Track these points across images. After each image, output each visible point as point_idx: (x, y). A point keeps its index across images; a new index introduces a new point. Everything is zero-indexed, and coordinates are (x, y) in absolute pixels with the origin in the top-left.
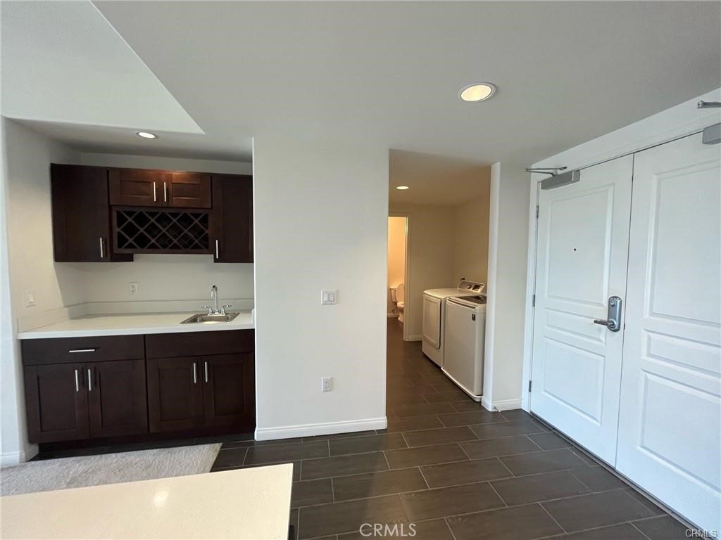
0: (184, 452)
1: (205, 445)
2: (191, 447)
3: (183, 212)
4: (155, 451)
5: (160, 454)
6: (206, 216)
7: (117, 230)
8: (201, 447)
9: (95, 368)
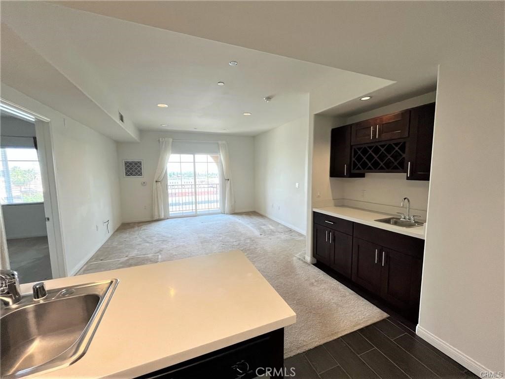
0: (364, 303)
1: (378, 309)
2: (370, 303)
3: (388, 143)
4: (352, 292)
5: (352, 295)
6: (405, 143)
7: (353, 159)
8: (375, 307)
9: (334, 233)
